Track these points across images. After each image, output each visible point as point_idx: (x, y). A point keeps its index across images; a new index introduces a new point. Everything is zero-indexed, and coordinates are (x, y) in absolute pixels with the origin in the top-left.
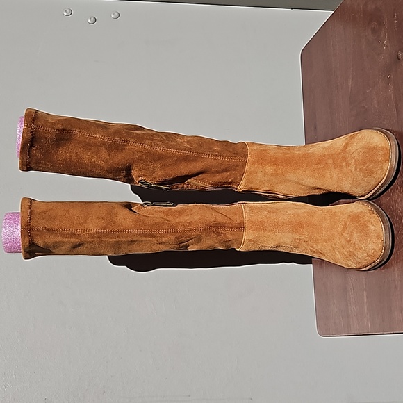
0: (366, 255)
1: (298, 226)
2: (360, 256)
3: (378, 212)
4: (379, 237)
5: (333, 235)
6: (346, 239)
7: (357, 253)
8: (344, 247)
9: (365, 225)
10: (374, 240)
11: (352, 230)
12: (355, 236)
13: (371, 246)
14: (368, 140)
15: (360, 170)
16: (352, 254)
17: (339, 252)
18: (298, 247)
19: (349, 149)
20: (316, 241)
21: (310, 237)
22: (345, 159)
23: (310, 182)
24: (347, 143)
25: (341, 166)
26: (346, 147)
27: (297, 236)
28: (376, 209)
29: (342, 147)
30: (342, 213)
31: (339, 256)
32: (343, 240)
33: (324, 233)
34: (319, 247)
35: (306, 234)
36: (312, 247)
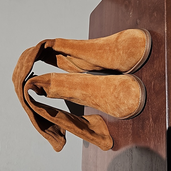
0: (127, 107)
1: (85, 86)
2: (123, 109)
3: (138, 80)
4: (137, 96)
5: (107, 94)
6: (115, 96)
7: (121, 106)
8: (113, 102)
9: (128, 88)
10: (134, 97)
11: (120, 90)
12: (121, 95)
13: (131, 102)
14: (132, 34)
15: (126, 53)
16: (118, 107)
17: (110, 105)
18: (84, 100)
19: (120, 40)
20: (96, 97)
21: (93, 94)
22: (116, 46)
23: (94, 61)
24: (118, 37)
25: (114, 51)
26: (117, 39)
27: (84, 93)
28: (136, 78)
29: (115, 39)
30: (114, 80)
31: (109, 108)
32: (113, 97)
33: (101, 91)
34: (97, 101)
35: (90, 91)
36: (93, 101)
